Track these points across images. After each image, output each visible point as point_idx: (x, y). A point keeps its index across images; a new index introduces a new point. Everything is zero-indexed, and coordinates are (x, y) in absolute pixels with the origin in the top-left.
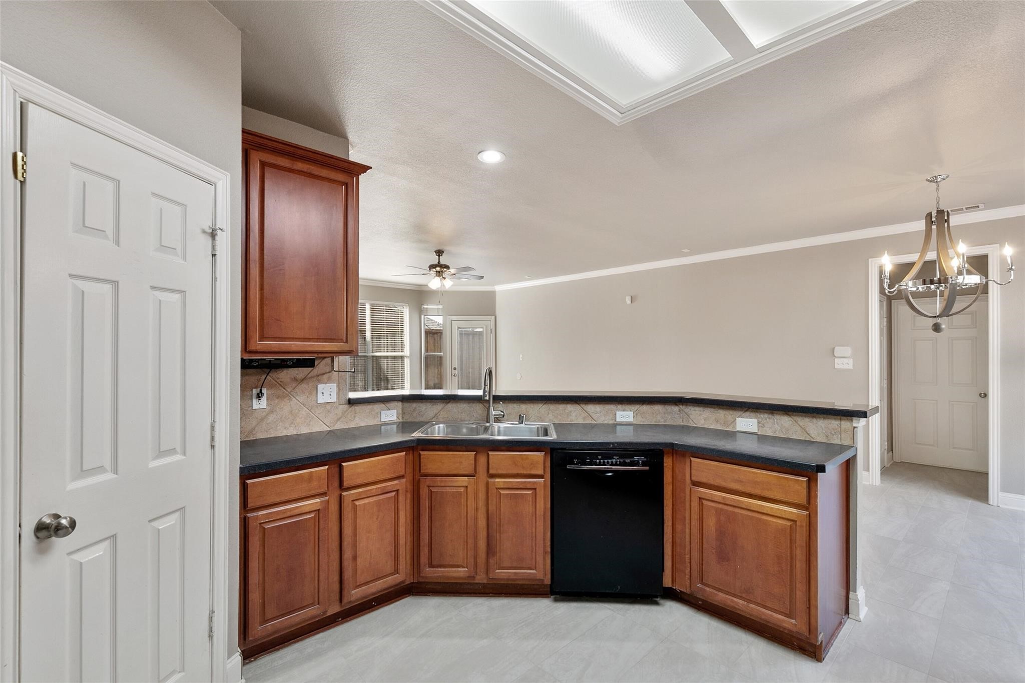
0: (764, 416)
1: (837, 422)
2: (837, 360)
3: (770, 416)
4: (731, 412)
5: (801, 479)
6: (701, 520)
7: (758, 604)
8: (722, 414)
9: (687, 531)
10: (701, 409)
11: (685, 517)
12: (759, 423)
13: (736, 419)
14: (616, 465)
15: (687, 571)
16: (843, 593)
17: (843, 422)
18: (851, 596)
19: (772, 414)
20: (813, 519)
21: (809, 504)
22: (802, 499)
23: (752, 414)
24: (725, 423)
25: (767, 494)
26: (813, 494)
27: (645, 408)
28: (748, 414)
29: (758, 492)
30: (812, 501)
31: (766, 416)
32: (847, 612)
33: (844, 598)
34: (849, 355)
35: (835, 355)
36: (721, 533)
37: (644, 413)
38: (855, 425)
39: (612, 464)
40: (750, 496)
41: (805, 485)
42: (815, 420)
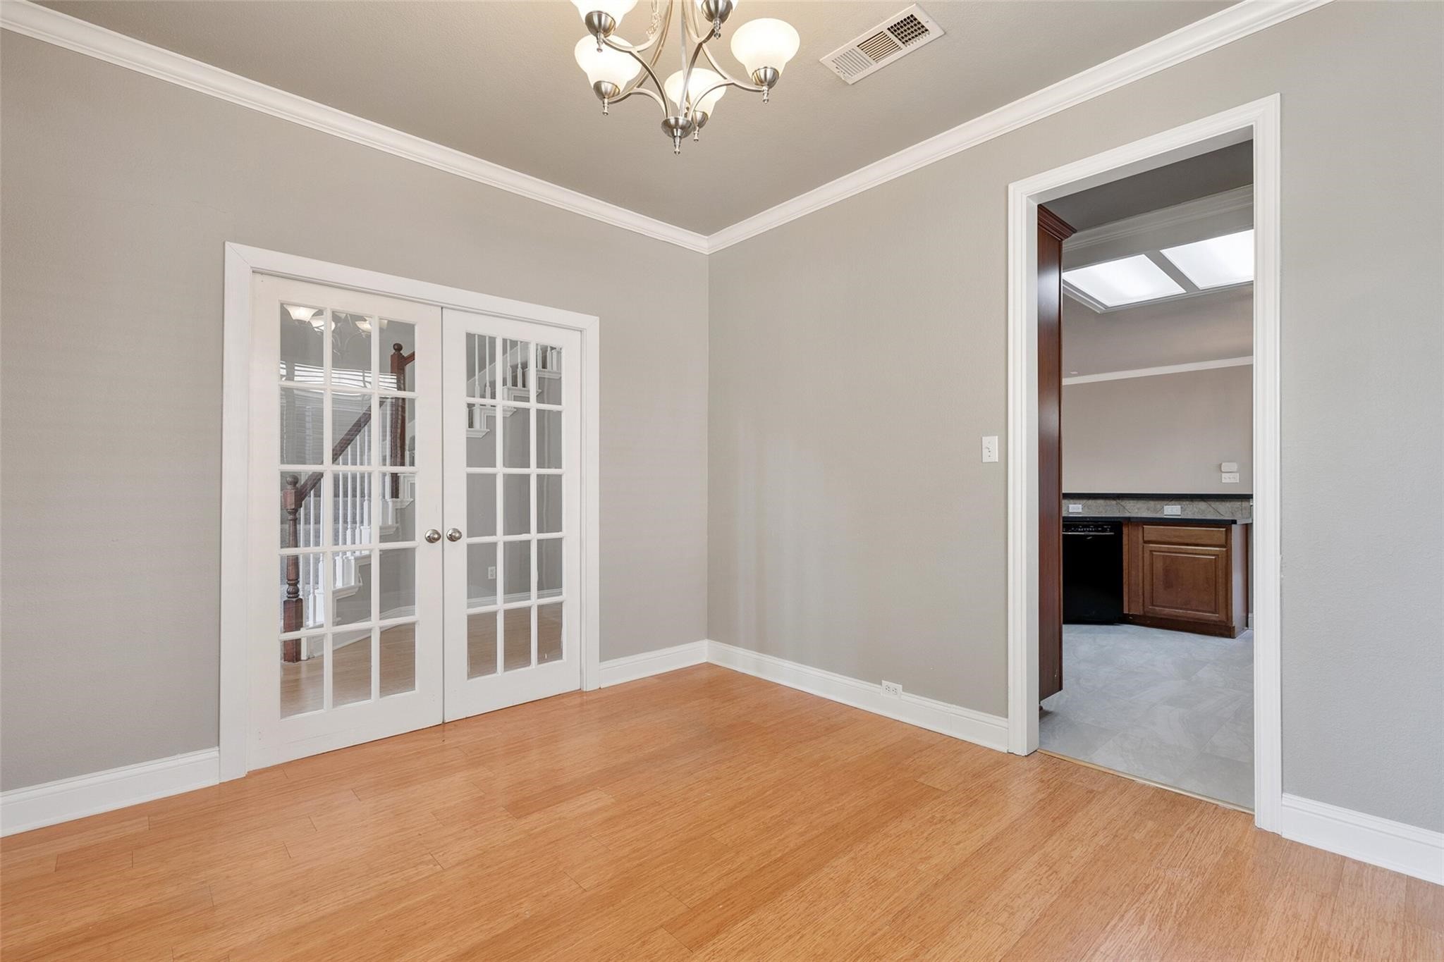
0: (1186, 503)
1: (1239, 503)
2: (1224, 475)
3: (1191, 503)
4: (1160, 502)
5: (1221, 529)
6: (1152, 565)
7: (1193, 610)
8: (1152, 503)
9: (1141, 575)
10: (1135, 502)
11: (1138, 566)
12: (1182, 508)
13: (1163, 507)
14: (1092, 531)
15: (1141, 601)
16: (1245, 615)
17: (1243, 503)
18: (1249, 616)
19: (1192, 501)
20: (1229, 553)
21: (1227, 544)
22: (1223, 541)
23: (1176, 503)
24: (1156, 511)
25: (1199, 541)
26: (1229, 538)
27: (1091, 502)
28: (1173, 502)
29: (1193, 541)
30: (1229, 541)
31: (1188, 503)
32: (1247, 626)
33: (1245, 619)
34: (1235, 470)
35: (1223, 470)
36: (1167, 571)
37: (1090, 506)
38: (1251, 504)
39: (1089, 531)
40: (1187, 545)
41: (1224, 533)
42: (1223, 503)
